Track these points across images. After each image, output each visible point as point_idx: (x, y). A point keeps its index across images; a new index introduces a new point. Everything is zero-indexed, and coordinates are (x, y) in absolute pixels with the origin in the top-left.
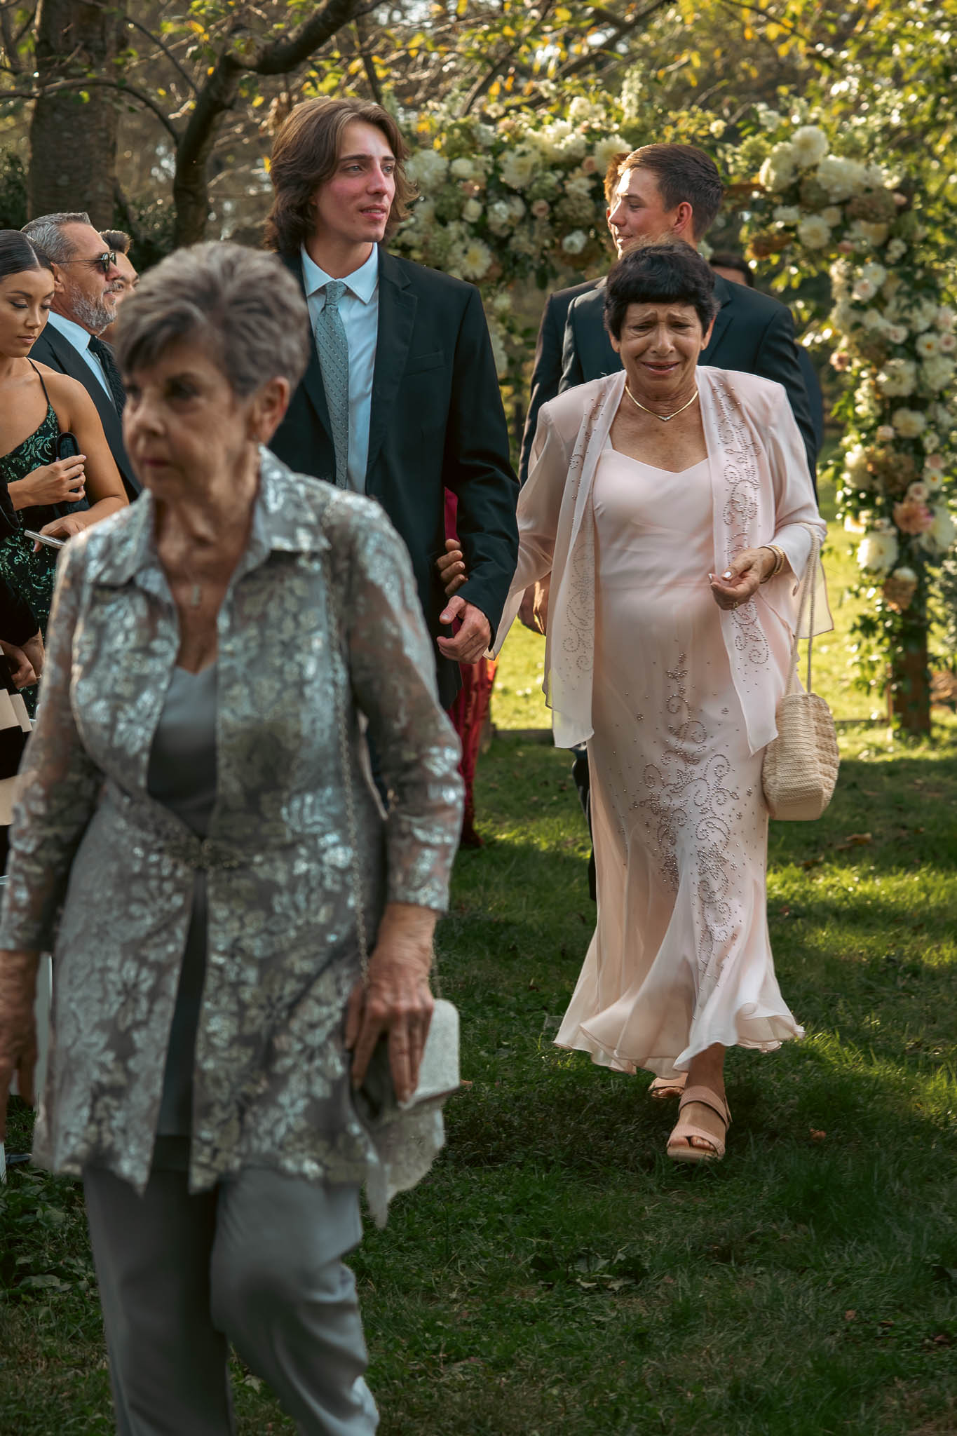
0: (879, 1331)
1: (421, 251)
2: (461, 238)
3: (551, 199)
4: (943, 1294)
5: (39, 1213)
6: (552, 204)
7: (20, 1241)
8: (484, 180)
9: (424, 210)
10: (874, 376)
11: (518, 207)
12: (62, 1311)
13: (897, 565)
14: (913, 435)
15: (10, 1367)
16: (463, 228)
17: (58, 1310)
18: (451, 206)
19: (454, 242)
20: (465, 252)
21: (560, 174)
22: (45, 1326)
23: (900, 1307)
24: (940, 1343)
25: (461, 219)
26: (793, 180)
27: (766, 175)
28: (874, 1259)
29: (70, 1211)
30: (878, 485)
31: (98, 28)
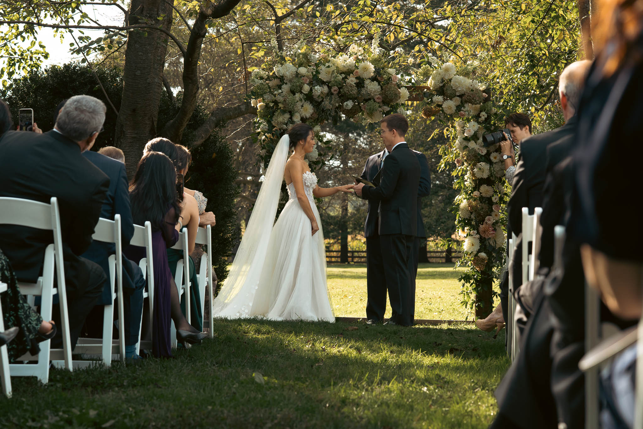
1: (283, 104)
2: (301, 100)
3: (339, 86)
6: (340, 88)
8: (311, 77)
10: (472, 169)
11: (325, 89)
13: (479, 251)
14: (488, 196)
16: (301, 96)
18: (297, 86)
19: (298, 101)
20: (302, 106)
21: (343, 76)
25: (301, 93)
26: (441, 85)
27: (430, 83)
30: (473, 216)
31: (156, 10)
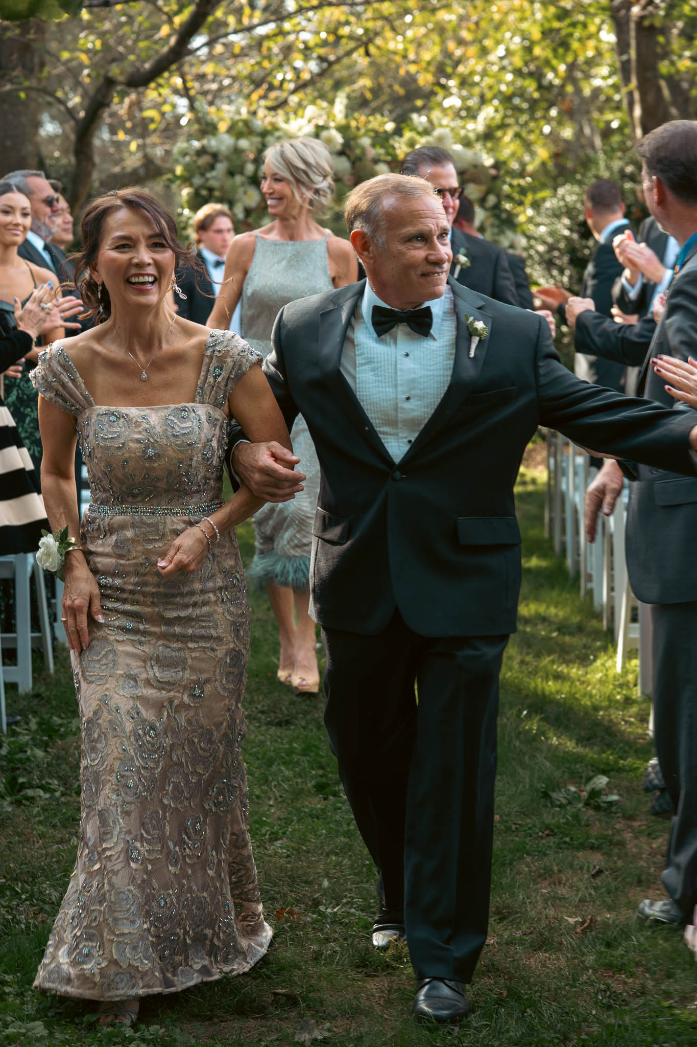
0: (514, 827)
2: (243, 184)
4: (546, 806)
5: (29, 752)
7: (18, 769)
9: (221, 167)
12: (46, 810)
15: (20, 842)
16: (244, 179)
17: (44, 809)
18: (237, 166)
19: (239, 186)
20: (245, 192)
22: (37, 819)
23: (523, 813)
24: (548, 835)
25: (243, 174)
28: (507, 786)
29: (46, 751)
